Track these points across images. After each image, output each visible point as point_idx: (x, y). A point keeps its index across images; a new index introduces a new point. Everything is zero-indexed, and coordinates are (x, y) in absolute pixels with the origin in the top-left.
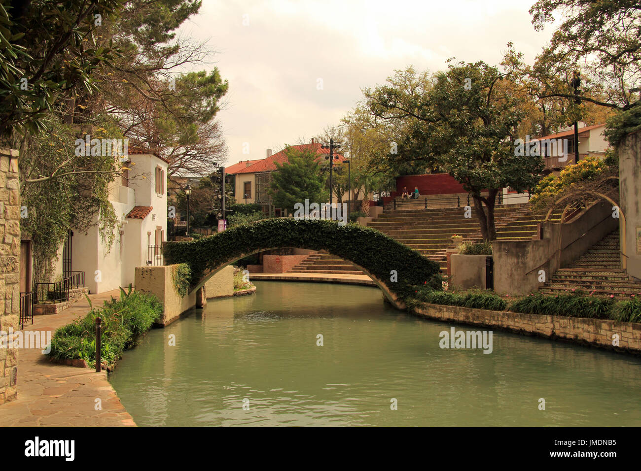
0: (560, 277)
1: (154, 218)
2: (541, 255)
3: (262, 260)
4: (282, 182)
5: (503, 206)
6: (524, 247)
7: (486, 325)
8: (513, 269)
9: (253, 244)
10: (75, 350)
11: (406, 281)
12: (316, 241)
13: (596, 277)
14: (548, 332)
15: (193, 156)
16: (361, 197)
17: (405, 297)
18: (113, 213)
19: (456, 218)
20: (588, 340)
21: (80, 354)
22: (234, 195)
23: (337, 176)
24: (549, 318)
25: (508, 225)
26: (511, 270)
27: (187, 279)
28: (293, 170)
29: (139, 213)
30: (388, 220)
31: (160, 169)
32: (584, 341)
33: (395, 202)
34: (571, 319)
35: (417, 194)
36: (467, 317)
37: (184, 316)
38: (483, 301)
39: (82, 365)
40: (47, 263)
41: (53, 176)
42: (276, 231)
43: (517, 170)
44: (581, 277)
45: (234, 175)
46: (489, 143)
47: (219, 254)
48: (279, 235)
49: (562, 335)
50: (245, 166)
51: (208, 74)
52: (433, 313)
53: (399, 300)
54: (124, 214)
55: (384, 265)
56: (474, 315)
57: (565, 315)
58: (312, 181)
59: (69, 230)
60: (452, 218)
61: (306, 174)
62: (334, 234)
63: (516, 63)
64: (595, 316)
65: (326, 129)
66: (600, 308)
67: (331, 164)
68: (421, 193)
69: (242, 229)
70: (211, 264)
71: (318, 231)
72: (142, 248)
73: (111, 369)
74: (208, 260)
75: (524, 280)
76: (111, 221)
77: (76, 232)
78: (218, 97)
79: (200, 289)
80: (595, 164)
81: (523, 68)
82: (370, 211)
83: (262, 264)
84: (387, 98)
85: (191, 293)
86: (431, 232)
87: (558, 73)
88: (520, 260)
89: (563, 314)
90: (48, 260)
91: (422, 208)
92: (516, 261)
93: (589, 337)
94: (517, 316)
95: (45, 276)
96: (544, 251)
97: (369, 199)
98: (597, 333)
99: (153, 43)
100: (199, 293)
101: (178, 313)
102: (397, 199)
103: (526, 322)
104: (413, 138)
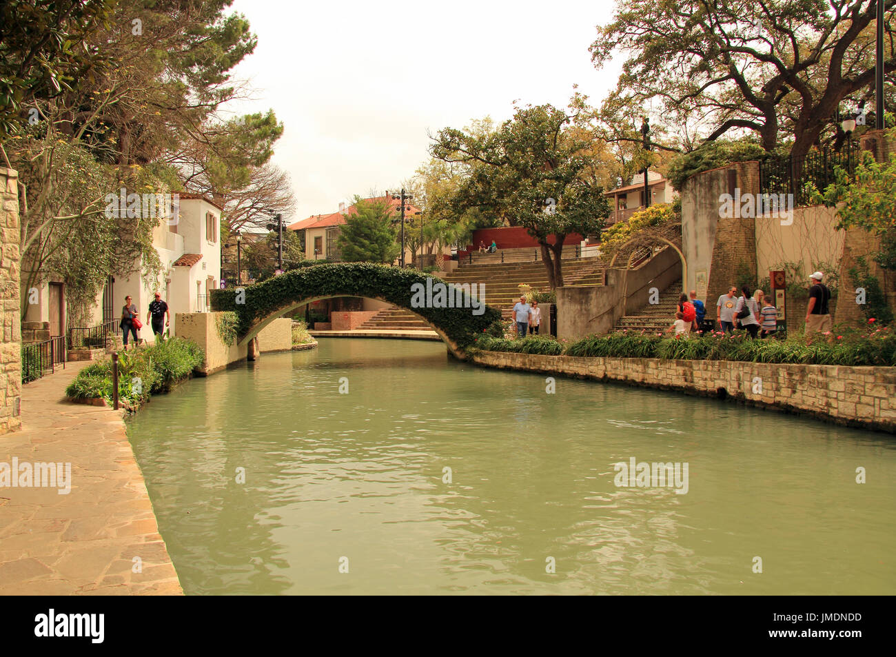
0: (624, 324)
1: (204, 267)
2: (604, 301)
3: (331, 317)
4: (350, 234)
5: (580, 259)
6: (588, 293)
7: (543, 371)
8: (576, 317)
9: (305, 291)
10: (95, 389)
11: (466, 329)
12: (371, 287)
13: (659, 324)
14: (600, 375)
15: (260, 210)
16: (435, 251)
17: (466, 346)
18: (158, 260)
19: (532, 272)
20: (637, 380)
21: (100, 393)
22: (304, 251)
23: (411, 228)
24: (601, 359)
25: (585, 277)
26: (575, 317)
27: (235, 328)
28: (362, 222)
29: (187, 261)
30: (463, 275)
31: (211, 216)
32: (633, 381)
33: (470, 256)
34: (621, 360)
35: (494, 248)
36: (524, 364)
37: (231, 367)
38: (540, 346)
39: (102, 404)
40: (83, 308)
41: (82, 213)
42: (330, 277)
43: (583, 215)
44: (644, 324)
45: (304, 230)
46: (552, 186)
47: (269, 302)
48: (332, 281)
49: (613, 377)
50: (315, 220)
51: (264, 117)
52: (490, 360)
53: (458, 349)
54: (171, 262)
55: (443, 313)
56: (531, 361)
57: (616, 356)
58: (383, 233)
59: (109, 276)
60: (529, 272)
61: (376, 226)
62: (390, 280)
63: (582, 106)
64: (643, 356)
65: (403, 181)
66: (648, 347)
67: (403, 216)
68: (499, 246)
69: (293, 276)
70: (261, 313)
71: (373, 278)
72: (191, 297)
73: (133, 409)
74: (257, 309)
75: (587, 327)
76: (155, 267)
77: (117, 279)
78: (273, 139)
79: (252, 340)
80: (662, 210)
81: (591, 111)
82: (444, 266)
83: (330, 322)
84: (449, 140)
85: (241, 343)
86: (507, 286)
87: (626, 117)
88: (583, 307)
89: (614, 355)
90: (83, 305)
91: (499, 262)
92: (579, 307)
93: (637, 377)
94: (572, 359)
95: (80, 321)
96: (608, 297)
97: (444, 253)
98: (644, 373)
99: (207, 85)
100: (250, 344)
101: (225, 363)
102: (474, 253)
103: (579, 365)
104: (478, 182)
